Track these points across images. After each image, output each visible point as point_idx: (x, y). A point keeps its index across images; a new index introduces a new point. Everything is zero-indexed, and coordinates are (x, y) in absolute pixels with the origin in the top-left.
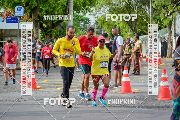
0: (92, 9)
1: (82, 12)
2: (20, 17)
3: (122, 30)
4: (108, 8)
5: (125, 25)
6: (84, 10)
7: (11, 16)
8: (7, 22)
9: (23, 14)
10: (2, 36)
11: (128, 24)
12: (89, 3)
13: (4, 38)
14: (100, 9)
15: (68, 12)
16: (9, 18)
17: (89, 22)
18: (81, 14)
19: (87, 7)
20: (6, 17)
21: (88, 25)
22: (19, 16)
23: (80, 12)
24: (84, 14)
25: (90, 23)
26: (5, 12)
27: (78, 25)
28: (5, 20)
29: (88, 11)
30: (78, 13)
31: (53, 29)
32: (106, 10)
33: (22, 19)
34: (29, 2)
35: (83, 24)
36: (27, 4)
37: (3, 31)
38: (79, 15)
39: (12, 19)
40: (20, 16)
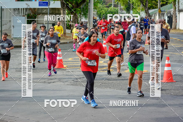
10: (35, 14)
13: (37, 15)
22: (49, 1)
31: (77, 8)
37: (36, 10)
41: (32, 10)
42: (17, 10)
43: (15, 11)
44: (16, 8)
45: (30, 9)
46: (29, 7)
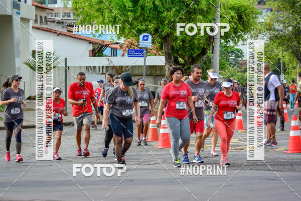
0: (246, 37)
1: (233, 40)
2: (147, 49)
3: (288, 65)
4: (269, 36)
5: (292, 58)
6: (234, 37)
7: (134, 48)
8: (129, 56)
9: (151, 44)
11: (296, 57)
12: (242, 28)
14: (257, 36)
15: (213, 40)
16: (131, 50)
17: (241, 54)
18: (231, 44)
19: (239, 34)
20: (127, 49)
21: (240, 59)
22: (144, 48)
23: (229, 41)
24: (236, 43)
25: (243, 56)
26: (127, 43)
27: (227, 60)
28: (126, 54)
29: (240, 40)
30: (227, 42)
31: (192, 64)
32: (265, 37)
33: (149, 52)
34: (159, 28)
35: (234, 57)
36: (156, 30)
37: (123, 69)
38: (228, 45)
39: (136, 51)
40: (146, 47)
41: (117, 69)
42: (91, 69)
43: (89, 71)
44: (90, 67)
45: (114, 67)
46: (112, 65)
